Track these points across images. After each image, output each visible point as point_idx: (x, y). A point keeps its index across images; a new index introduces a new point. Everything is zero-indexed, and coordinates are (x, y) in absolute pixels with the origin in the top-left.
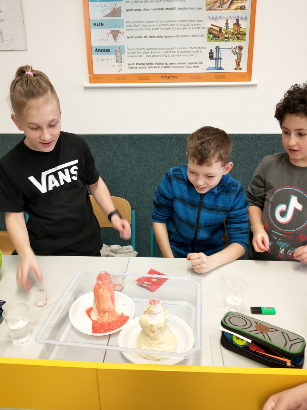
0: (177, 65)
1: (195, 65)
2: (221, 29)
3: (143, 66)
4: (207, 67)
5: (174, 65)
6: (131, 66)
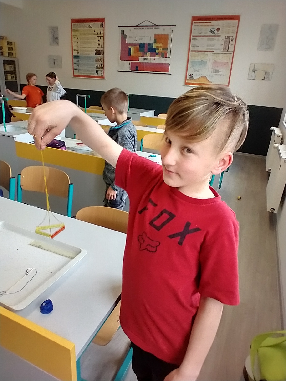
1: (93, 74)
2: (98, 66)
3: (83, 73)
4: (96, 75)
5: (89, 74)
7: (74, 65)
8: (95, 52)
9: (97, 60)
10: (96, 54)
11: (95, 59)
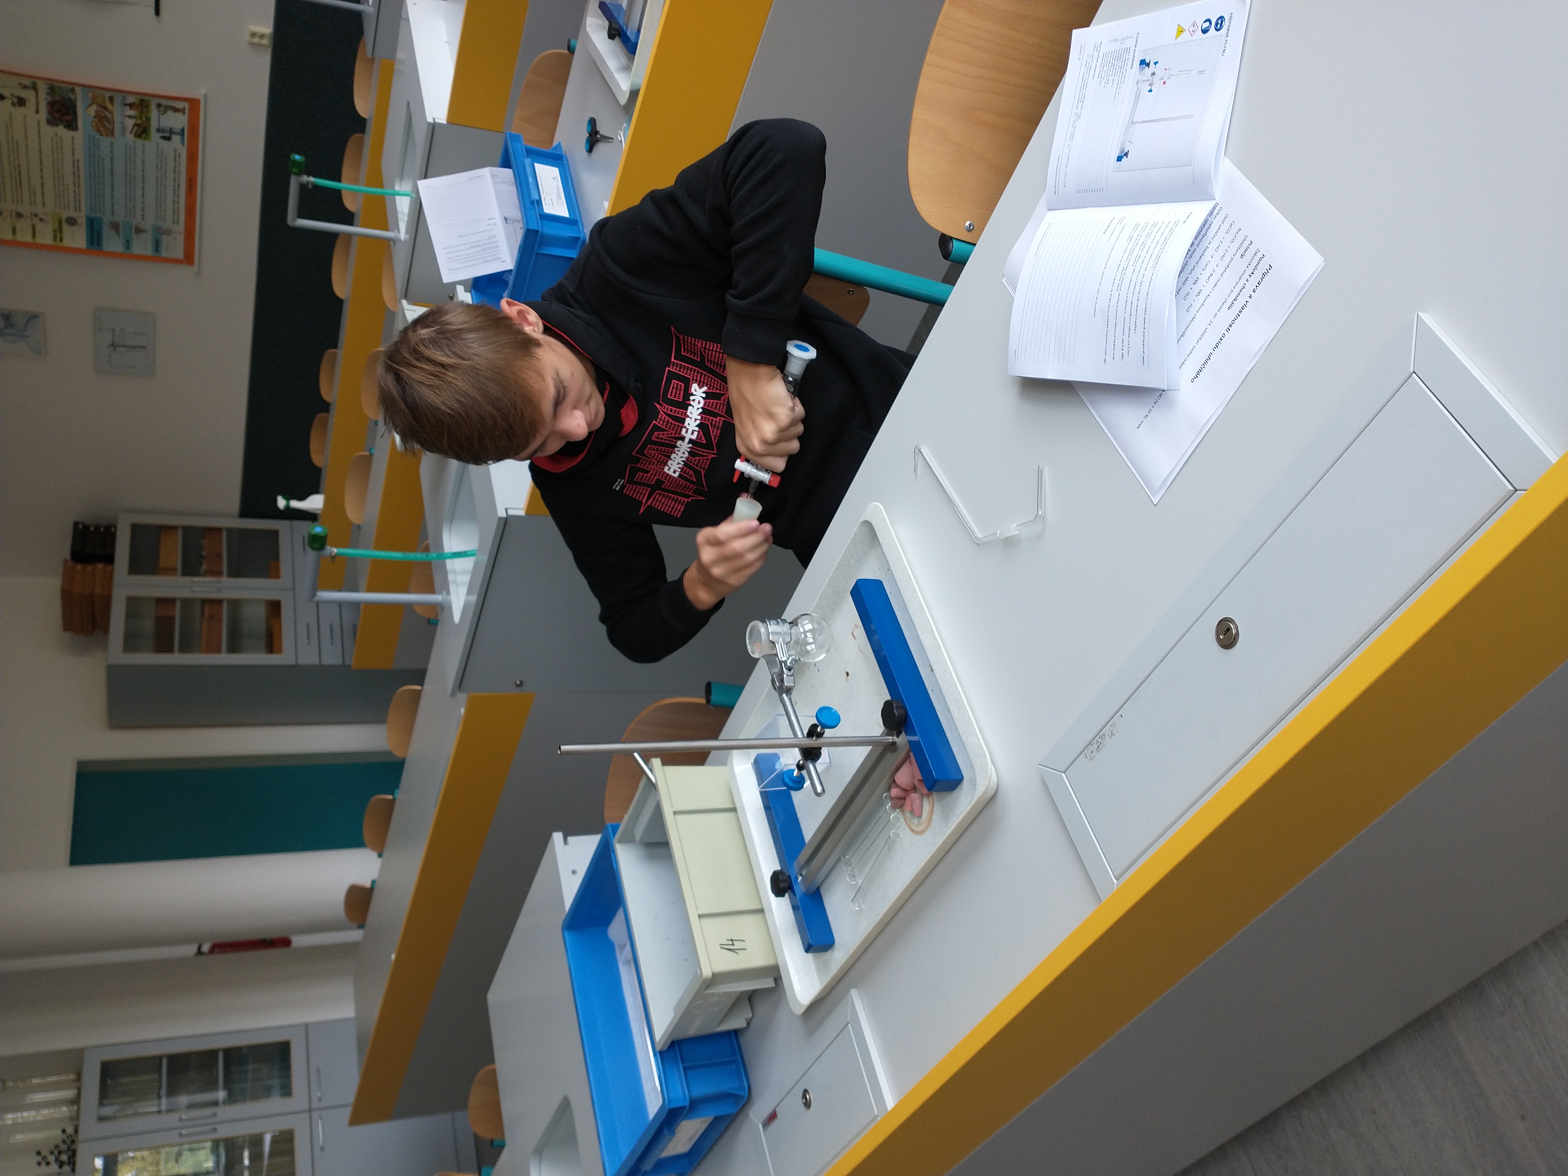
0: (177, 175)
1: (177, 157)
2: (135, 125)
3: (176, 210)
4: (181, 145)
5: (177, 179)
6: (176, 221)
7: (136, 249)
8: (61, 130)
9: (105, 127)
10: (72, 125)
11: (98, 136)
